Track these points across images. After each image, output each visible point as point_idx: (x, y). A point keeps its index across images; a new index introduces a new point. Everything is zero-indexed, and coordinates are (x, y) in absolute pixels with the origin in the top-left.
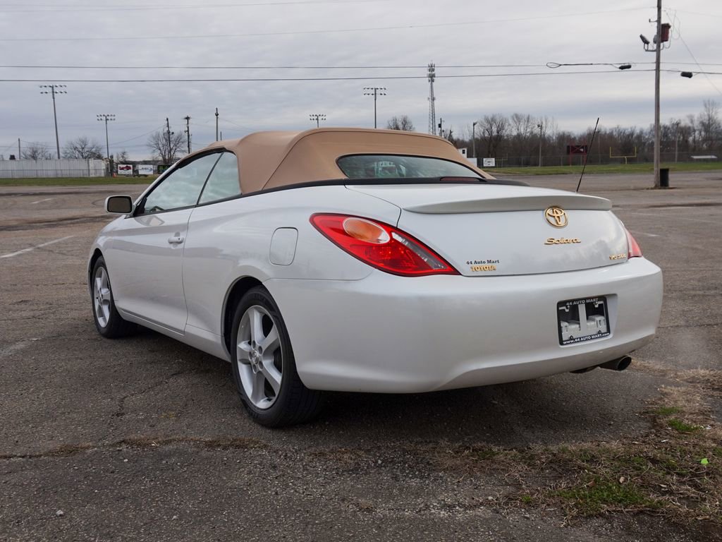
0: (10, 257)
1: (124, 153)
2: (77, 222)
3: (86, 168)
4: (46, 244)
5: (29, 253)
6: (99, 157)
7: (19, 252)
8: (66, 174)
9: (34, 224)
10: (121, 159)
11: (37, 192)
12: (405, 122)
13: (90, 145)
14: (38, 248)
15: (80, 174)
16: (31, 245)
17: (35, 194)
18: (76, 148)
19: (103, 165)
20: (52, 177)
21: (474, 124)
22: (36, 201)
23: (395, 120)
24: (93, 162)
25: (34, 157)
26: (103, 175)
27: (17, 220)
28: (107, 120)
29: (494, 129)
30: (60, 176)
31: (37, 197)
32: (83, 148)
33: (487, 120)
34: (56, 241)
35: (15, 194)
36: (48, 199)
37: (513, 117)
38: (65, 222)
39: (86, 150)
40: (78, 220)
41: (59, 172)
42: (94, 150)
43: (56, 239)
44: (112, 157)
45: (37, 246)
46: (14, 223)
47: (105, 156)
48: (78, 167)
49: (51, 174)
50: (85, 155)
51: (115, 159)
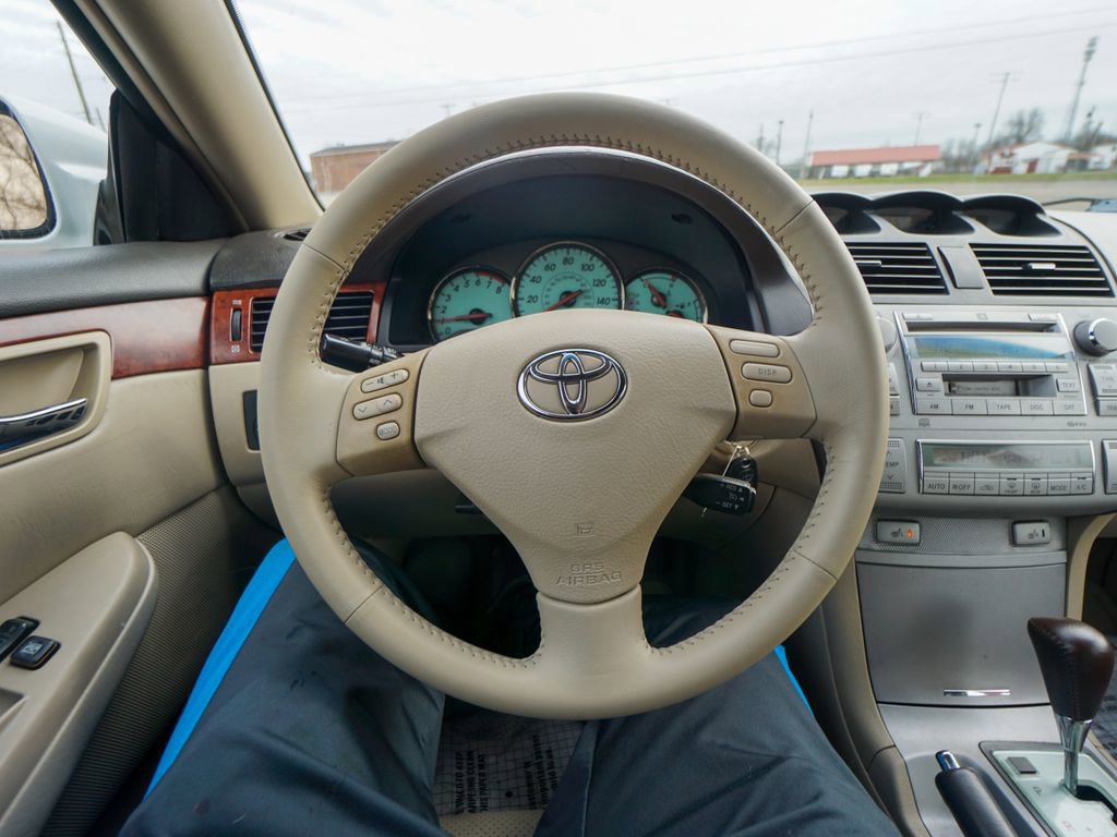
12: (1035, 114)
23: (1021, 113)
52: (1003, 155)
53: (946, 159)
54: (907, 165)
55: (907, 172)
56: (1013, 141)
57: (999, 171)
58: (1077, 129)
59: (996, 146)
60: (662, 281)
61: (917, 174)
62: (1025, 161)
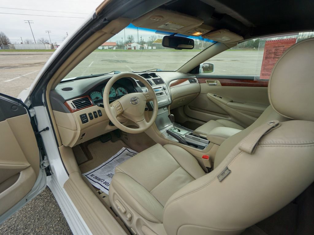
0: (9, 82)
1: (56, 43)
2: (41, 65)
3: (45, 47)
4: (27, 74)
5: (18, 79)
6: (48, 43)
7: (14, 79)
8: (38, 48)
9: (25, 65)
10: (55, 44)
11: (28, 54)
12: (132, 36)
13: (45, 40)
14: (23, 77)
15: (43, 48)
16: (20, 75)
17: (27, 54)
18: (41, 41)
19: (50, 46)
20: (34, 49)
21: (149, 38)
22: (27, 57)
23: (129, 36)
24: (46, 45)
25: (28, 43)
26: (50, 49)
27: (19, 64)
28: (49, 32)
29: (154, 39)
30: (37, 49)
31: (27, 55)
32: (43, 41)
33: (152, 36)
34: (31, 73)
35: (20, 54)
36: (31, 56)
37: (158, 36)
38: (37, 64)
39: (44, 41)
40: (41, 64)
41: (36, 48)
42: (46, 41)
43: (31, 72)
44: (52, 44)
45: (22, 76)
46: (18, 65)
47: (50, 43)
48: (42, 46)
49: (34, 48)
50: (44, 43)
51: (53, 44)
52: (129, 45)
53: (118, 45)
54: (110, 47)
55: (110, 48)
56: (129, 42)
57: (129, 49)
58: (140, 40)
59: (127, 43)
60: (120, 88)
61: (113, 49)
62: (133, 47)
